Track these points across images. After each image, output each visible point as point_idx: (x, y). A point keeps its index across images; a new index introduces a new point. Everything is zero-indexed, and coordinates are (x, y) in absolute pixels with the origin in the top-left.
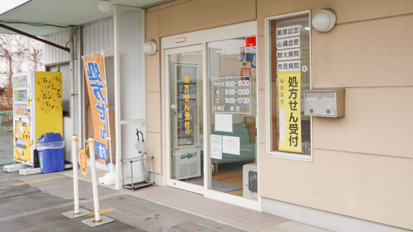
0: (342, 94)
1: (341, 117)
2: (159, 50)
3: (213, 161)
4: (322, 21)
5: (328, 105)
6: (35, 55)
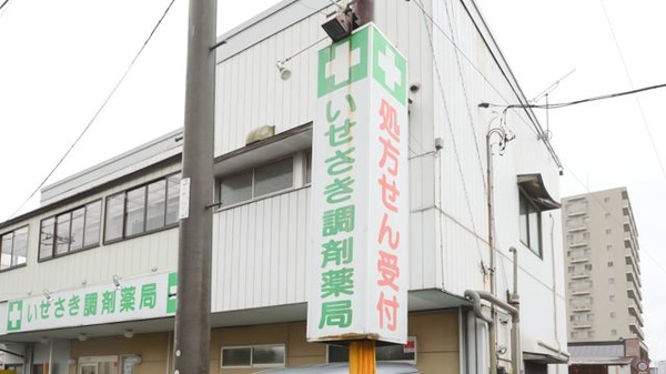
2: (77, 364)
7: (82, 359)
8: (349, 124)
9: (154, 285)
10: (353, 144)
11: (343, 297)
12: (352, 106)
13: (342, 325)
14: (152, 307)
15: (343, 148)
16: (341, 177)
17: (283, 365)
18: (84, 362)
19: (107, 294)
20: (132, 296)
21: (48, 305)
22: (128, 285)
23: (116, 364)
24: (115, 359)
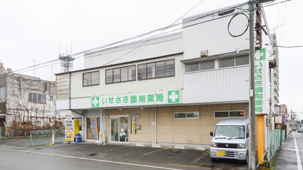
0: (140, 126)
1: (140, 129)
2: (109, 117)
3: (120, 137)
4: (138, 116)
5: (139, 127)
6: (36, 110)
7: (110, 116)
8: (260, 69)
9: (162, 94)
10: (262, 74)
11: (260, 106)
12: (261, 66)
13: (260, 111)
14: (161, 101)
15: (259, 74)
16: (259, 80)
17: (198, 118)
18: (112, 117)
19: (141, 97)
20: (153, 98)
21: (113, 99)
22: (151, 94)
23: (128, 118)
24: (127, 116)
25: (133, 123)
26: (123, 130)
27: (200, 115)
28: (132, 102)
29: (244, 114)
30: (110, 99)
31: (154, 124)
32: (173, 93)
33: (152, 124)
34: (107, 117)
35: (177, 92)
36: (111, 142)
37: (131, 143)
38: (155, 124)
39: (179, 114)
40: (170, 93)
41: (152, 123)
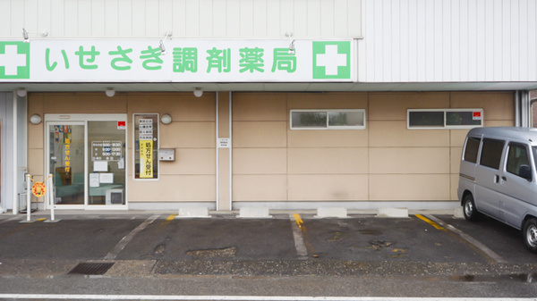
0: (175, 151)
1: (175, 160)
2: (42, 122)
3: (91, 189)
4: (166, 119)
7: (48, 117)
14: (290, 71)
17: (363, 127)
18: (54, 119)
19: (213, 53)
20: (259, 58)
21: (94, 53)
22: (251, 46)
23: (122, 123)
24: (123, 117)
25: (143, 142)
26: (101, 165)
27: (368, 120)
28: (179, 67)
29: (481, 118)
30: (81, 53)
31: (224, 143)
32: (331, 50)
33: (219, 145)
34: (34, 119)
35: (344, 48)
36: (52, 209)
37: (136, 206)
38: (229, 145)
39: (302, 114)
40: (319, 48)
41: (218, 140)
